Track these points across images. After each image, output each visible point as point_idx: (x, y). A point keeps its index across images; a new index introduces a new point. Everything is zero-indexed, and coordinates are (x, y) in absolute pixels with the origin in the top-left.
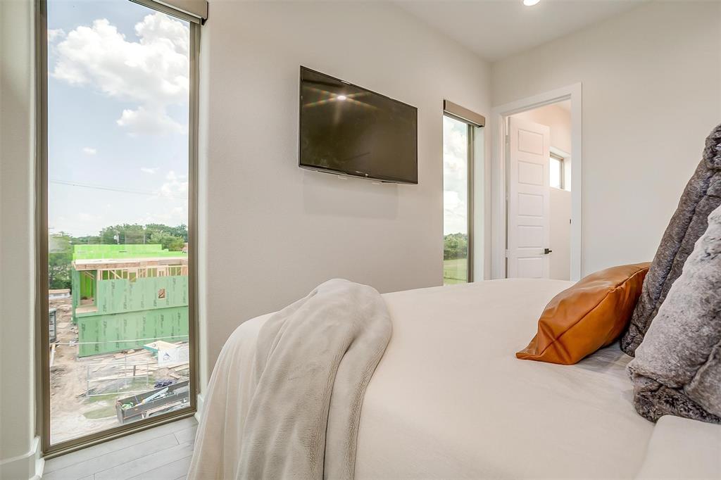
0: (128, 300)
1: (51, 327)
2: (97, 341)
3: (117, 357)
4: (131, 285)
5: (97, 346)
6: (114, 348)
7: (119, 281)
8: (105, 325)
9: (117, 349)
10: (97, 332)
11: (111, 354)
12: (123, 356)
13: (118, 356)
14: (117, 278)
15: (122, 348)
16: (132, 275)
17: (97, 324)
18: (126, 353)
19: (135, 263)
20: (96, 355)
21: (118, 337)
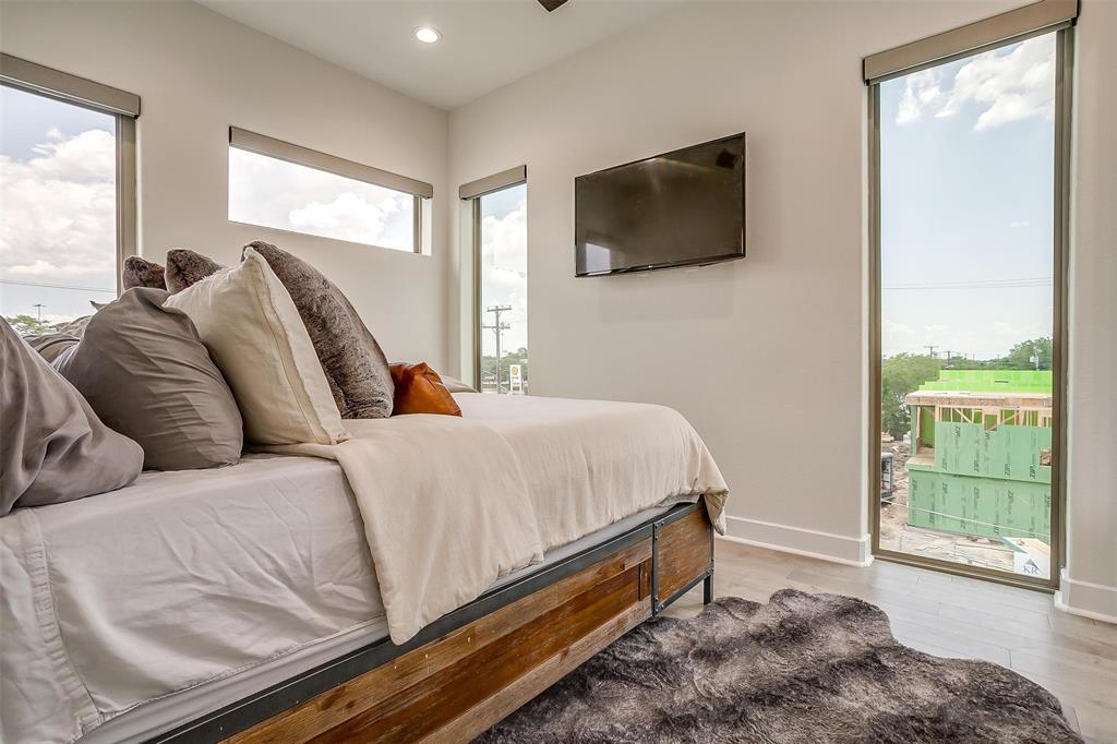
0: (981, 458)
1: (887, 477)
2: (933, 509)
3: (958, 542)
4: (988, 435)
5: (932, 517)
6: (956, 527)
7: (967, 427)
8: (945, 489)
9: (962, 530)
10: (933, 495)
11: (951, 535)
12: (968, 542)
13: (961, 541)
14: (965, 421)
15: (969, 530)
16: (991, 420)
17: (933, 485)
18: (974, 540)
19: (995, 400)
20: (929, 529)
21: (964, 513)
